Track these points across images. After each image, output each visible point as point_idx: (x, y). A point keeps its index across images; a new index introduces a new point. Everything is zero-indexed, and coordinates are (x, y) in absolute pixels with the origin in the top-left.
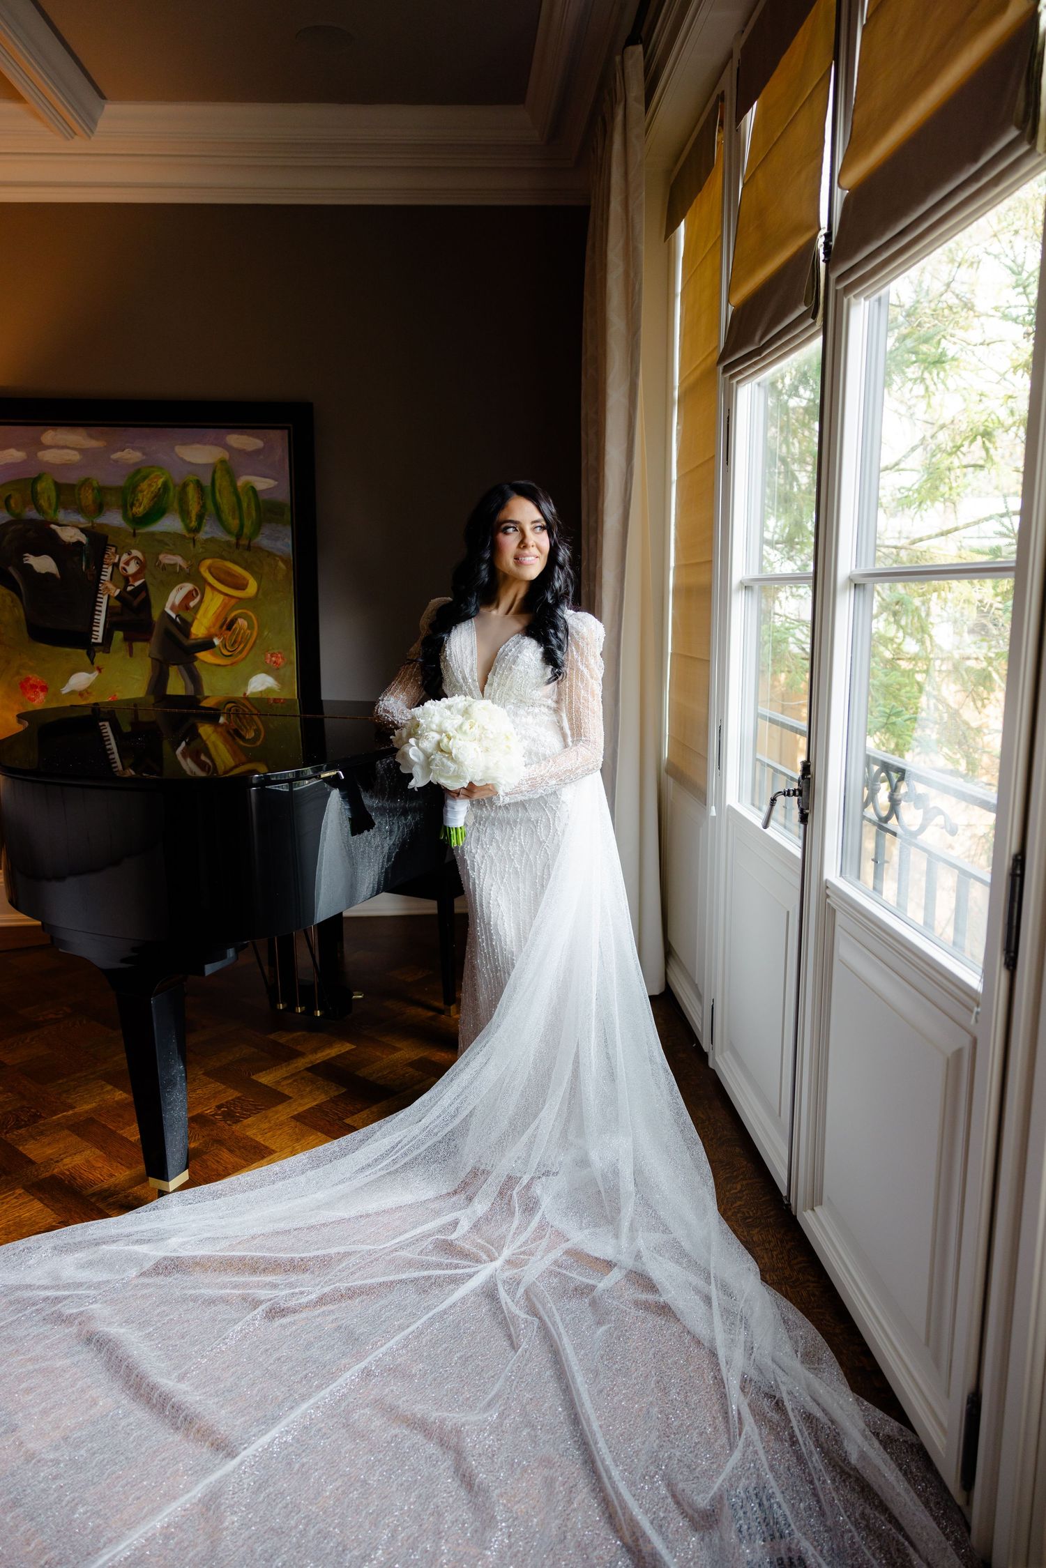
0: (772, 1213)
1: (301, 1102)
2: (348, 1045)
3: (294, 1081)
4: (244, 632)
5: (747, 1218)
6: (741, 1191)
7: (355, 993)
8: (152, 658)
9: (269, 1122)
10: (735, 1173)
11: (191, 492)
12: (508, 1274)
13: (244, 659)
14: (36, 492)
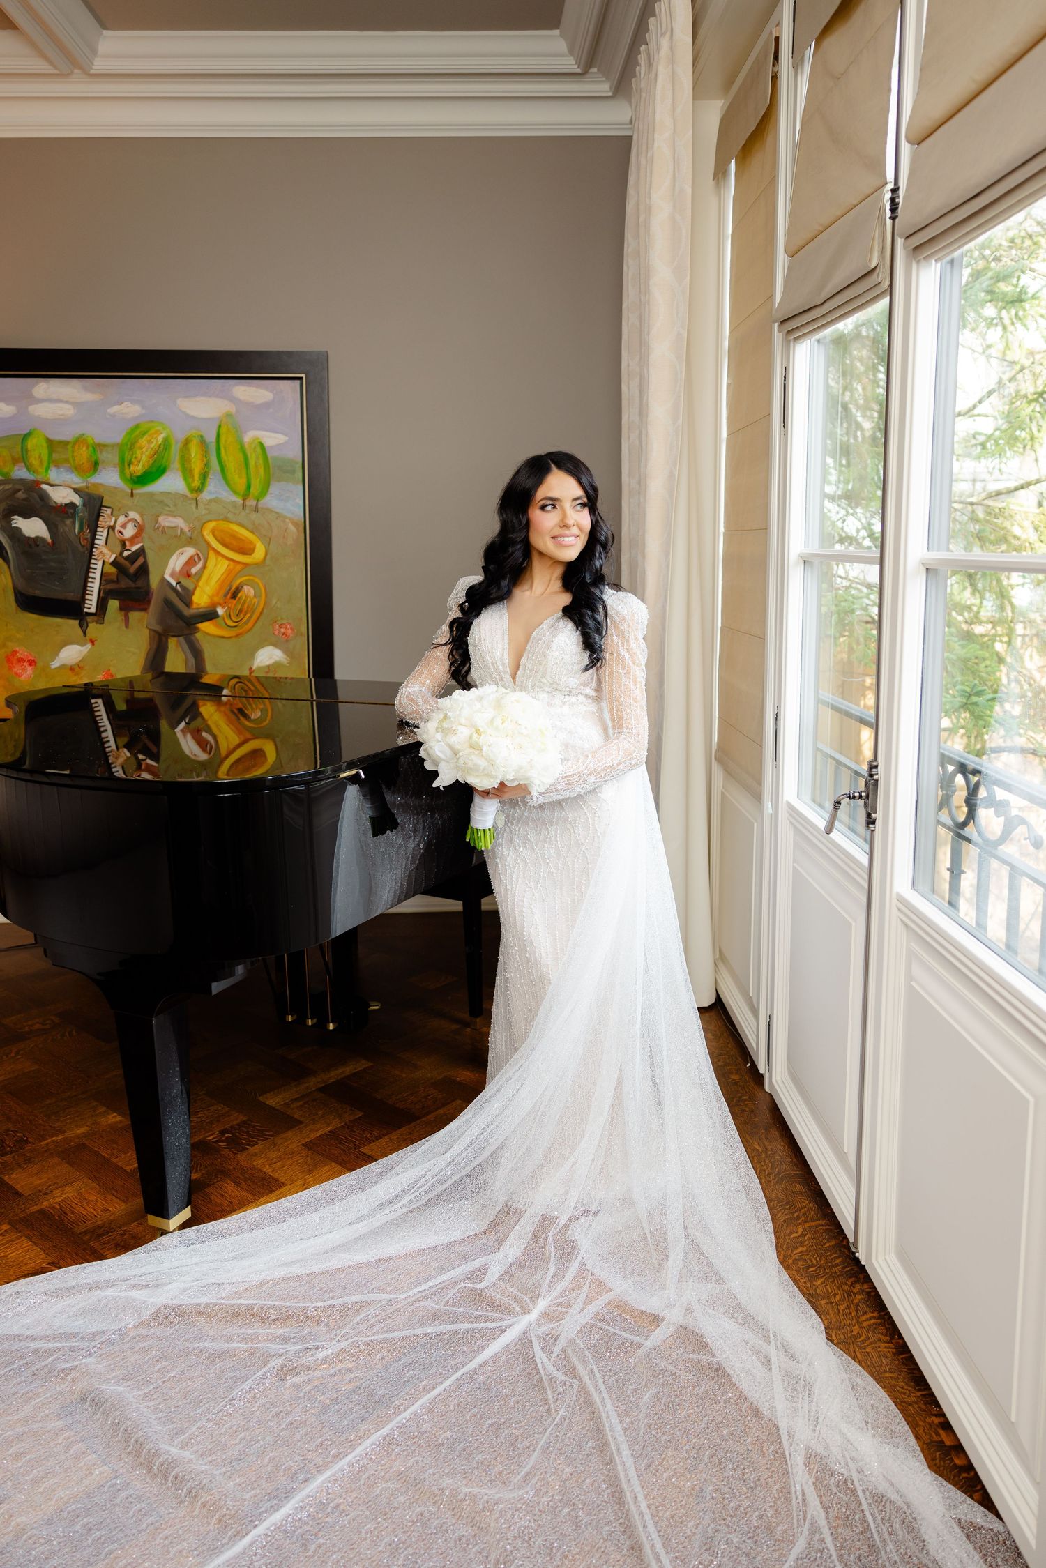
0: (838, 1261)
1: (314, 1127)
2: (364, 1062)
3: (306, 1103)
4: (251, 601)
5: (809, 1267)
6: (802, 1235)
7: (371, 1003)
8: (150, 630)
9: (279, 1150)
10: (796, 1215)
11: (194, 451)
12: (544, 1329)
13: (250, 630)
14: (27, 451)
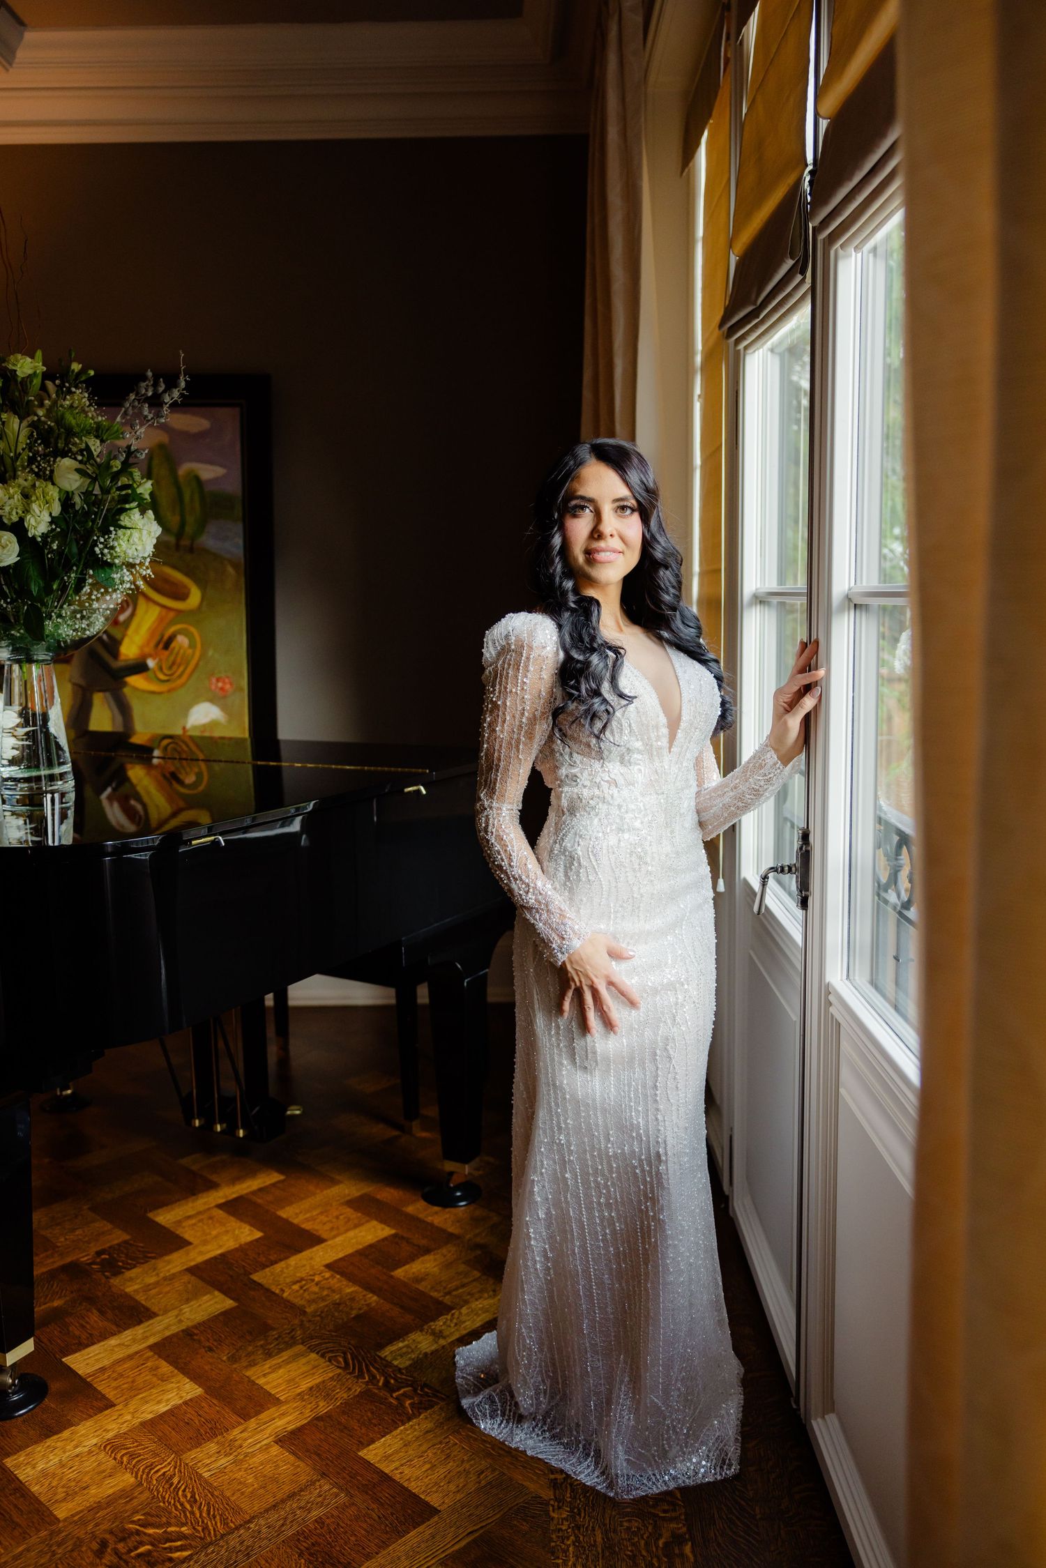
1: (203, 1249)
2: (276, 1175)
3: (201, 1221)
7: (291, 1107)
8: (74, 684)
9: (158, 1275)
13: (183, 685)
